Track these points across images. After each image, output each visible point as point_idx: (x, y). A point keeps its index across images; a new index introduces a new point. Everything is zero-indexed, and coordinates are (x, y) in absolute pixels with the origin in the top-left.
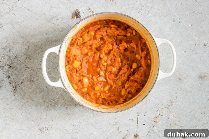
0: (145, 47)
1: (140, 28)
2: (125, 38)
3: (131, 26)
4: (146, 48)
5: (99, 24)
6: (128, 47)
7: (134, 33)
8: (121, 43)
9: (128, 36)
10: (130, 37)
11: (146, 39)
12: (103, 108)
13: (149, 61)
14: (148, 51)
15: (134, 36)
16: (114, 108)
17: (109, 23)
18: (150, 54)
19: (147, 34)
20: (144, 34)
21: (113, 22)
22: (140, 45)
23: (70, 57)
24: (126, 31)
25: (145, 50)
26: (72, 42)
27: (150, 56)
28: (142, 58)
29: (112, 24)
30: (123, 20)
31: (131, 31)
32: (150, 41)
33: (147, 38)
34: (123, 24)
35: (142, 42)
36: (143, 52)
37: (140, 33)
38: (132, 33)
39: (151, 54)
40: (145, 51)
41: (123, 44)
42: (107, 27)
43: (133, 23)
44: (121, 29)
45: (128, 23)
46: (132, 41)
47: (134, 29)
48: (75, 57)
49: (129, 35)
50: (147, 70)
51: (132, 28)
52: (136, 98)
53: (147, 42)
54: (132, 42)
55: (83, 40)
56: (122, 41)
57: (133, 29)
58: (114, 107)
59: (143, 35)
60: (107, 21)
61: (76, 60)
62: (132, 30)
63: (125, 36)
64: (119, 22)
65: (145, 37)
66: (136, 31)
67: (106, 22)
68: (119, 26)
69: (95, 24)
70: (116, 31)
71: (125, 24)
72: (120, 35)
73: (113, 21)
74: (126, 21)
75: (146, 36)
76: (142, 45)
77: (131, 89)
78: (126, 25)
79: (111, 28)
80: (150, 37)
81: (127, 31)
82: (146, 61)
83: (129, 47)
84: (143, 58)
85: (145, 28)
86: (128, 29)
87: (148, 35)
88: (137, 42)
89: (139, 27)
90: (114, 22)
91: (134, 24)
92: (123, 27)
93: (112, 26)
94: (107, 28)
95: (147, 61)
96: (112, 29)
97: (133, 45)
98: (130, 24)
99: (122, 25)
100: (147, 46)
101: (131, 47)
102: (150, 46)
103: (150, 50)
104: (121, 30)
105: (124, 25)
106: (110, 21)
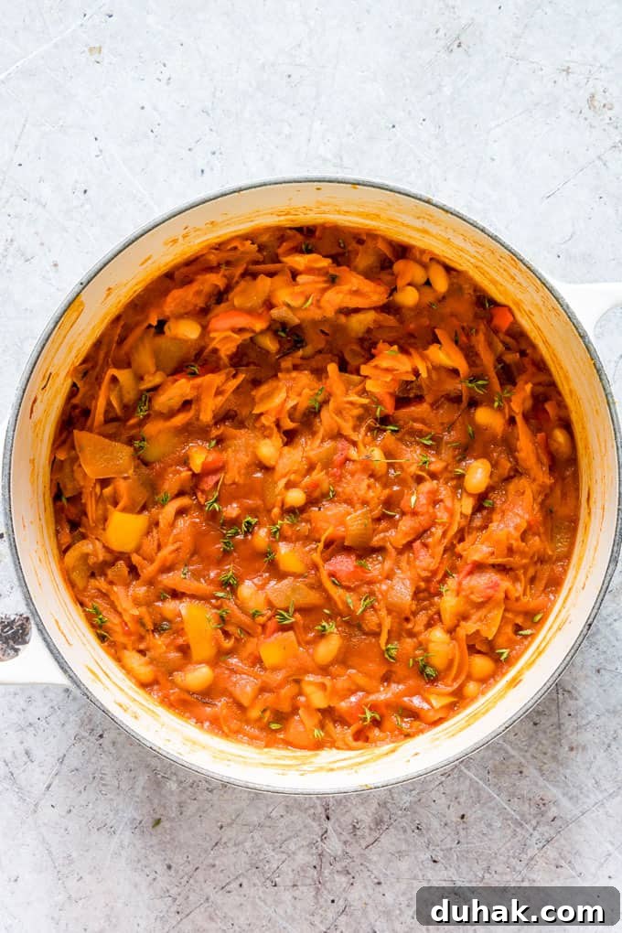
0: (523, 353)
1: (469, 247)
2: (390, 320)
3: (412, 242)
4: (526, 360)
5: (219, 265)
6: (416, 373)
7: (441, 284)
8: (372, 357)
9: (410, 309)
10: (418, 310)
11: (517, 304)
12: (332, 770)
13: (560, 436)
14: (541, 378)
15: (443, 298)
16: (393, 756)
17: (280, 251)
18: (559, 394)
19: (513, 271)
20: (499, 279)
21: (300, 237)
22: (490, 344)
23: (81, 493)
24: (389, 278)
25: (522, 370)
26: (76, 401)
27: (562, 405)
28: (512, 421)
29: (298, 250)
30: (359, 214)
31: (418, 274)
32: (540, 311)
33: (520, 296)
34: (361, 242)
35: (496, 331)
36: (514, 384)
37: (478, 278)
38: (428, 283)
39: (564, 388)
40: (524, 377)
41: (383, 362)
42: (271, 275)
43: (418, 224)
44: (355, 269)
45: (391, 225)
46: (438, 332)
47: (434, 259)
48: (108, 491)
49: (409, 297)
50: (558, 492)
51: (423, 252)
52: (520, 673)
53: (525, 323)
54: (436, 340)
55: (140, 378)
56: (374, 345)
57: (426, 259)
58: (393, 751)
59: (494, 282)
60: (264, 238)
61: (115, 504)
62: (425, 267)
63: (389, 308)
64: (335, 231)
65: (505, 293)
66: (449, 269)
67: (261, 248)
68: (342, 255)
69: (193, 268)
70: (324, 290)
71: (373, 235)
72: (357, 310)
73: (299, 230)
74: (378, 216)
75: (511, 287)
76: (500, 347)
77: (480, 620)
78: (382, 246)
79: (294, 274)
80: (531, 289)
81: (395, 276)
82: (540, 436)
83: (424, 374)
84: (519, 419)
85: (495, 238)
86: (399, 266)
87: (519, 278)
88: (468, 332)
89: (459, 241)
90: (307, 237)
91: (427, 226)
92: (364, 260)
93: (300, 261)
94: (269, 279)
95: (549, 437)
96: (300, 279)
97: (446, 355)
98: (403, 229)
99: (360, 247)
100: (534, 347)
101: (437, 368)
102: (545, 342)
103: (553, 369)
104: (355, 281)
105: (370, 243)
106: (281, 234)
